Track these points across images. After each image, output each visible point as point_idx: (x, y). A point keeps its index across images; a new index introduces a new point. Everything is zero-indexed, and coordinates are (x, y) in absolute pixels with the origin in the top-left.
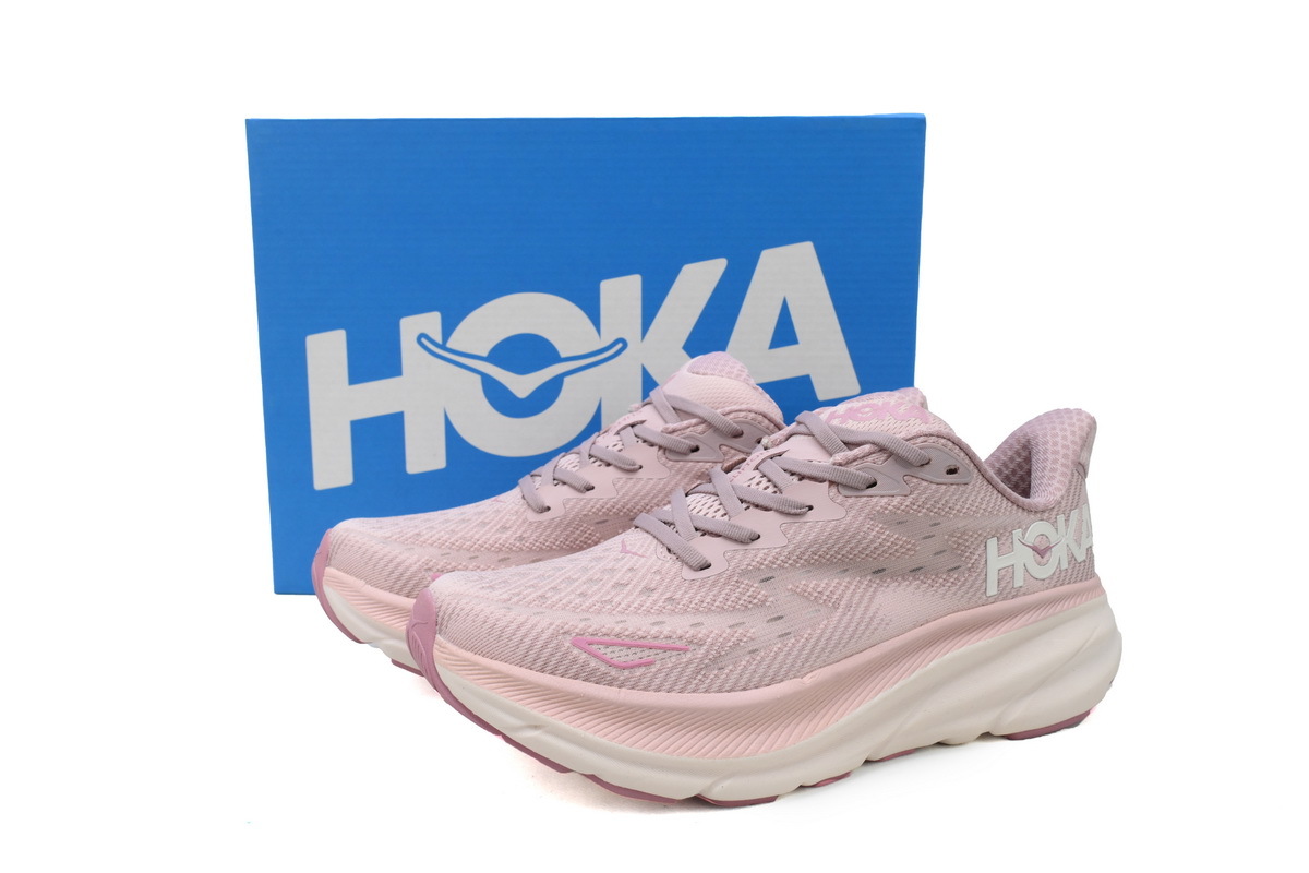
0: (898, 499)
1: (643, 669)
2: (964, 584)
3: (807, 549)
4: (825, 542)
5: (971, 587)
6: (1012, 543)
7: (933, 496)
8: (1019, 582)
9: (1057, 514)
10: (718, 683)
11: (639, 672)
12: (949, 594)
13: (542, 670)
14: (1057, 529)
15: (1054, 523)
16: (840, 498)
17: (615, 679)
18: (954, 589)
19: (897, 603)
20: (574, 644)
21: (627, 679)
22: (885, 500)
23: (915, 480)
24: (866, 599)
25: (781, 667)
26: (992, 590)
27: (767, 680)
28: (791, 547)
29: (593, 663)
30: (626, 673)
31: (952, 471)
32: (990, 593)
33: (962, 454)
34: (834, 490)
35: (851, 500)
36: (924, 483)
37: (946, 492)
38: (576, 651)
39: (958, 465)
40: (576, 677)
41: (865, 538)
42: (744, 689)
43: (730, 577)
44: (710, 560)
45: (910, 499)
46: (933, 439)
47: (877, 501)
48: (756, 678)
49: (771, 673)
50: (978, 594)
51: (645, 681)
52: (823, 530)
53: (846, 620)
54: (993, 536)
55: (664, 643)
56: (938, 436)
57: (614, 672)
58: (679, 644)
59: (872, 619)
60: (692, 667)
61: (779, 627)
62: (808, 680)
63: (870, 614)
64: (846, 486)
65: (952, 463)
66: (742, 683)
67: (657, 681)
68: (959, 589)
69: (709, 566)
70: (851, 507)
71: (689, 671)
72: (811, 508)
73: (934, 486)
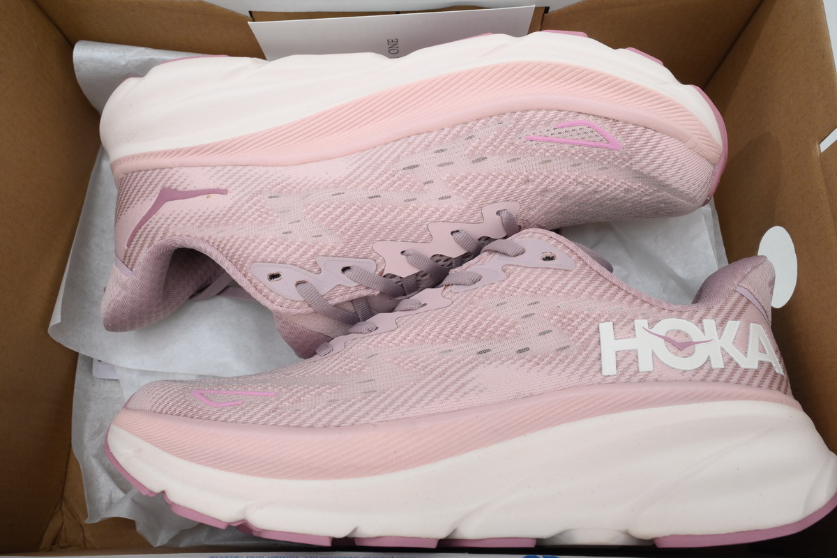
0: (496, 284)
5: (581, 364)
6: (634, 330)
8: (645, 366)
9: (704, 317)
14: (703, 331)
18: (562, 366)
22: (485, 288)
23: (512, 267)
26: (609, 368)
31: (549, 258)
32: (606, 373)
37: (541, 275)
39: (555, 252)
45: (506, 282)
50: (592, 373)
54: (607, 320)
65: (548, 250)
68: (568, 366)
70: (457, 298)
73: (529, 271)
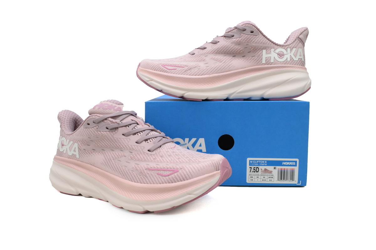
0: (238, 39)
1: (174, 70)
2: (255, 60)
3: (216, 50)
4: (220, 48)
5: (258, 60)
6: (271, 52)
7: (246, 37)
8: (272, 61)
9: (288, 48)
10: (189, 74)
11: (173, 71)
12: (251, 62)
13: (155, 70)
15: (286, 50)
16: (226, 39)
17: (168, 72)
18: (253, 61)
19: (238, 63)
20: (162, 66)
21: (170, 72)
22: (235, 39)
23: (242, 34)
24: (229, 61)
25: (205, 72)
26: (264, 62)
27: (201, 74)
28: (213, 49)
29: (164, 69)
30: (170, 71)
31: (252, 32)
32: (263, 63)
33: (255, 28)
34: (225, 38)
35: (228, 40)
36: (245, 35)
37: (250, 37)
38: (161, 67)
39: (254, 30)
40: (160, 71)
41: (230, 48)
42: (195, 75)
43: (198, 56)
44: (195, 53)
45: (241, 38)
46: (247, 25)
47: (234, 40)
48: (199, 74)
49: (202, 73)
50: (260, 63)
51: (174, 72)
52: (220, 46)
53: (223, 65)
54: (264, 49)
55: (180, 66)
56: (249, 24)
57: (168, 70)
58: (183, 66)
59: (230, 65)
60: (184, 70)
61: (207, 65)
62: (211, 76)
63: (230, 64)
64: (227, 37)
65: (252, 30)
66: (195, 74)
67: (176, 72)
69: (195, 54)
70: (228, 41)
71: (183, 71)
72: (219, 42)
73: (247, 35)
